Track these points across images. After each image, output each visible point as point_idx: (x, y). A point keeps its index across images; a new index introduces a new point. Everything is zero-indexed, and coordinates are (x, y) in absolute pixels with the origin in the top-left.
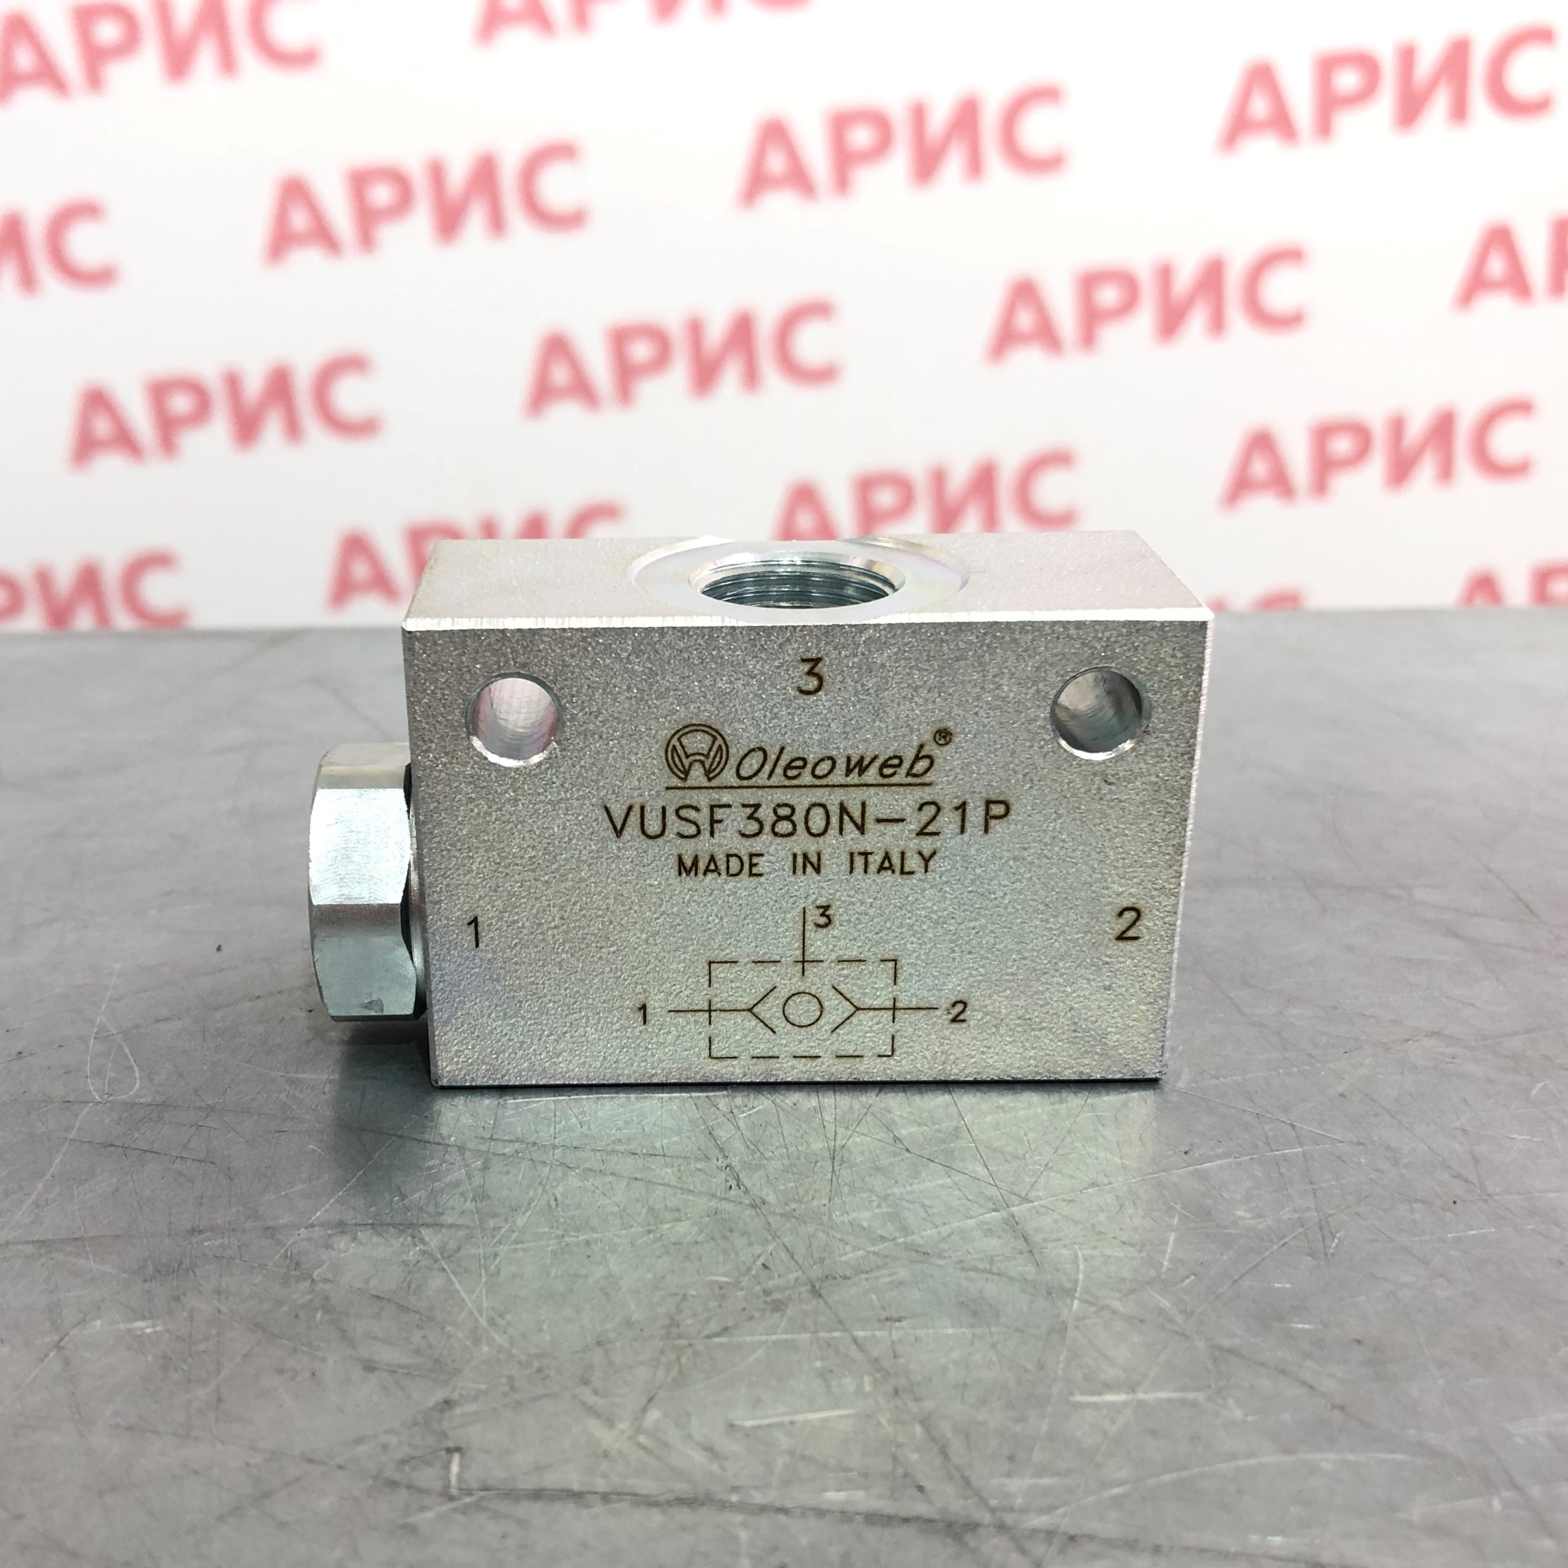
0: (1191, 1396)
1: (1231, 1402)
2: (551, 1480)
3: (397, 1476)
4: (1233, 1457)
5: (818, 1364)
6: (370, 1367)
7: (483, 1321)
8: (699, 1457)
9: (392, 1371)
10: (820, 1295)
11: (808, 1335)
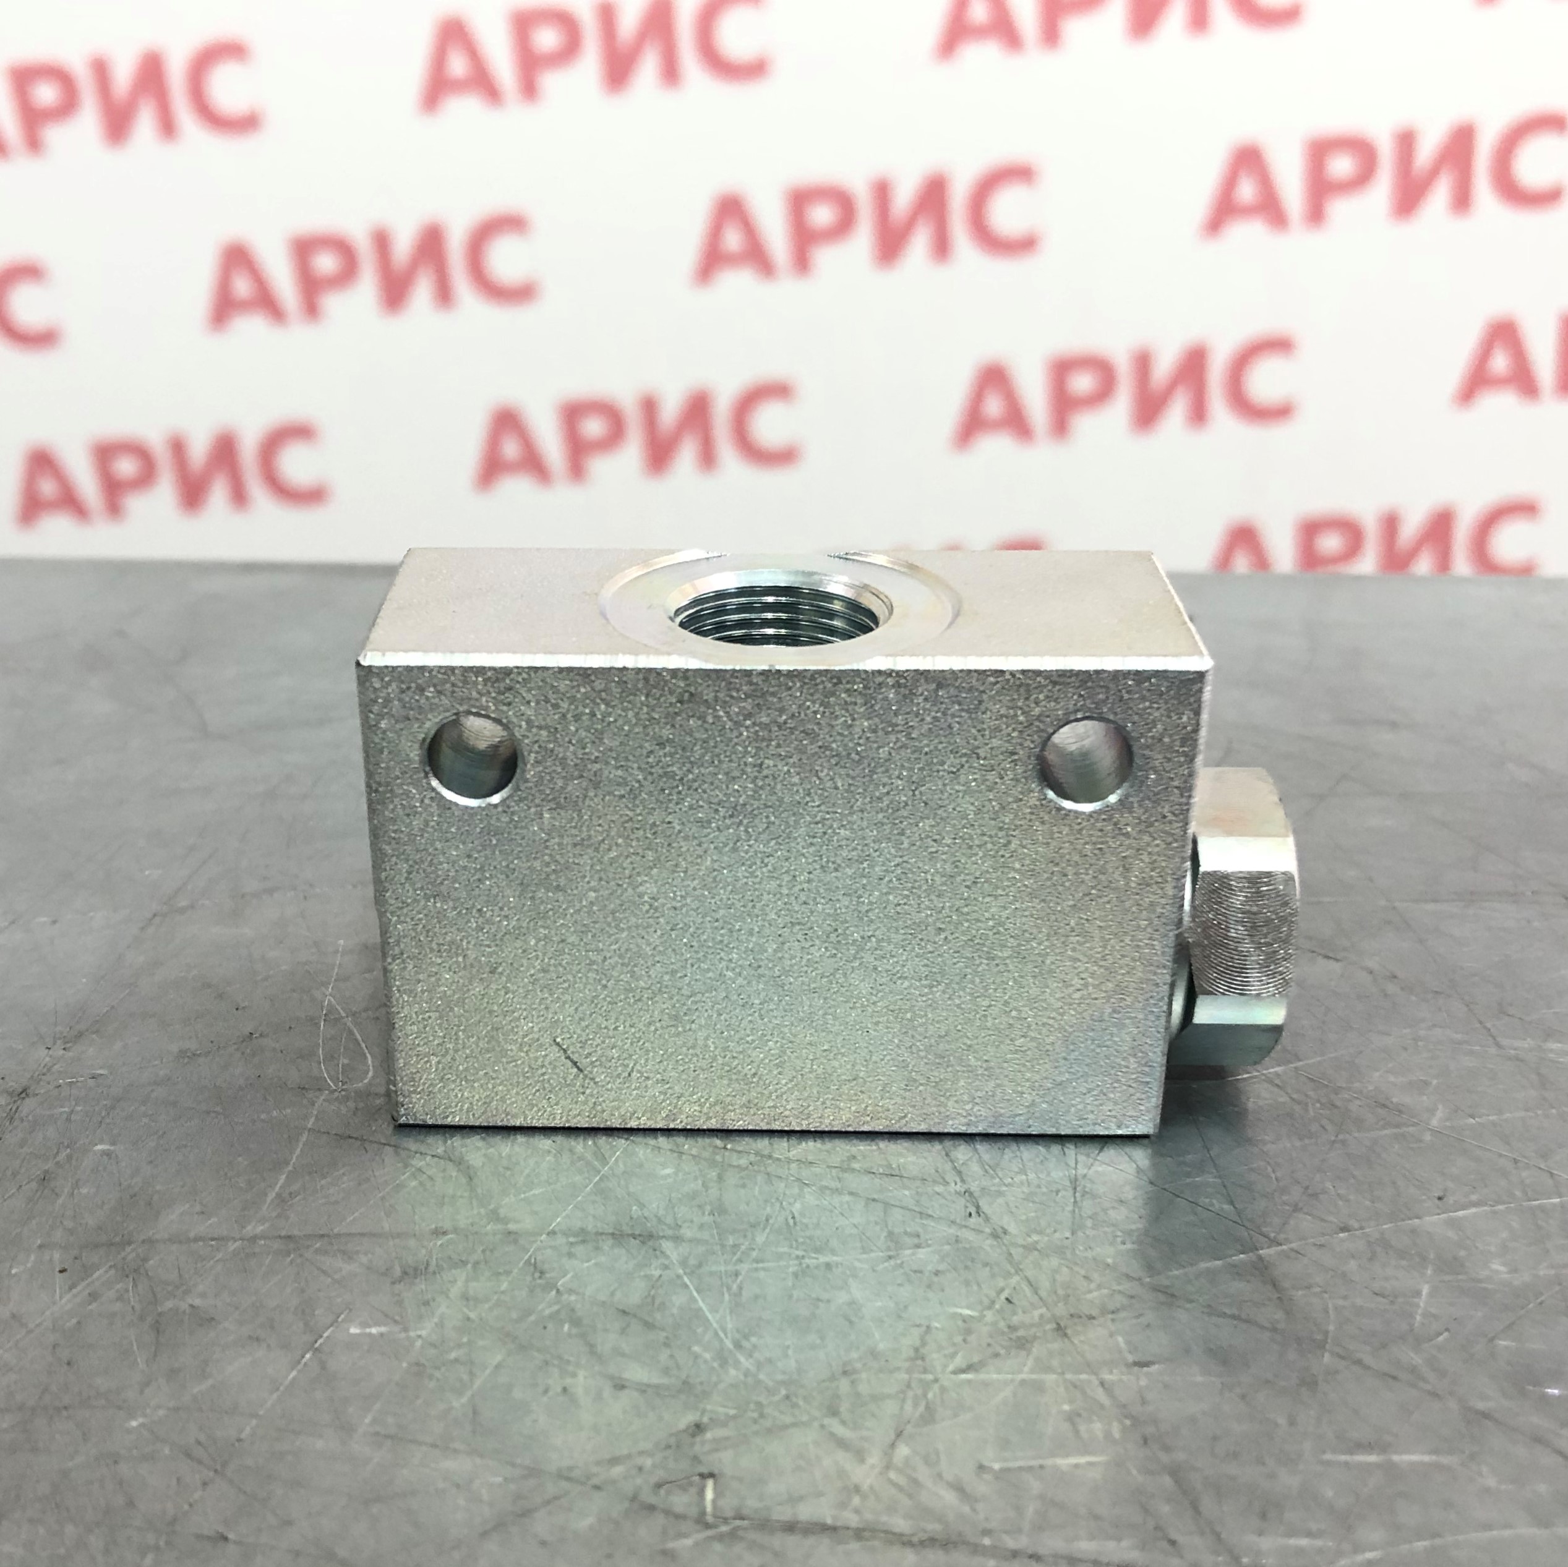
0: (1445, 1460)
1: (1485, 1469)
2: (806, 1512)
3: (652, 1500)
4: (1488, 1527)
5: (1066, 1407)
6: (620, 1386)
7: (729, 1344)
8: (949, 1497)
9: (643, 1389)
10: (1066, 1335)
11: (1054, 1376)
